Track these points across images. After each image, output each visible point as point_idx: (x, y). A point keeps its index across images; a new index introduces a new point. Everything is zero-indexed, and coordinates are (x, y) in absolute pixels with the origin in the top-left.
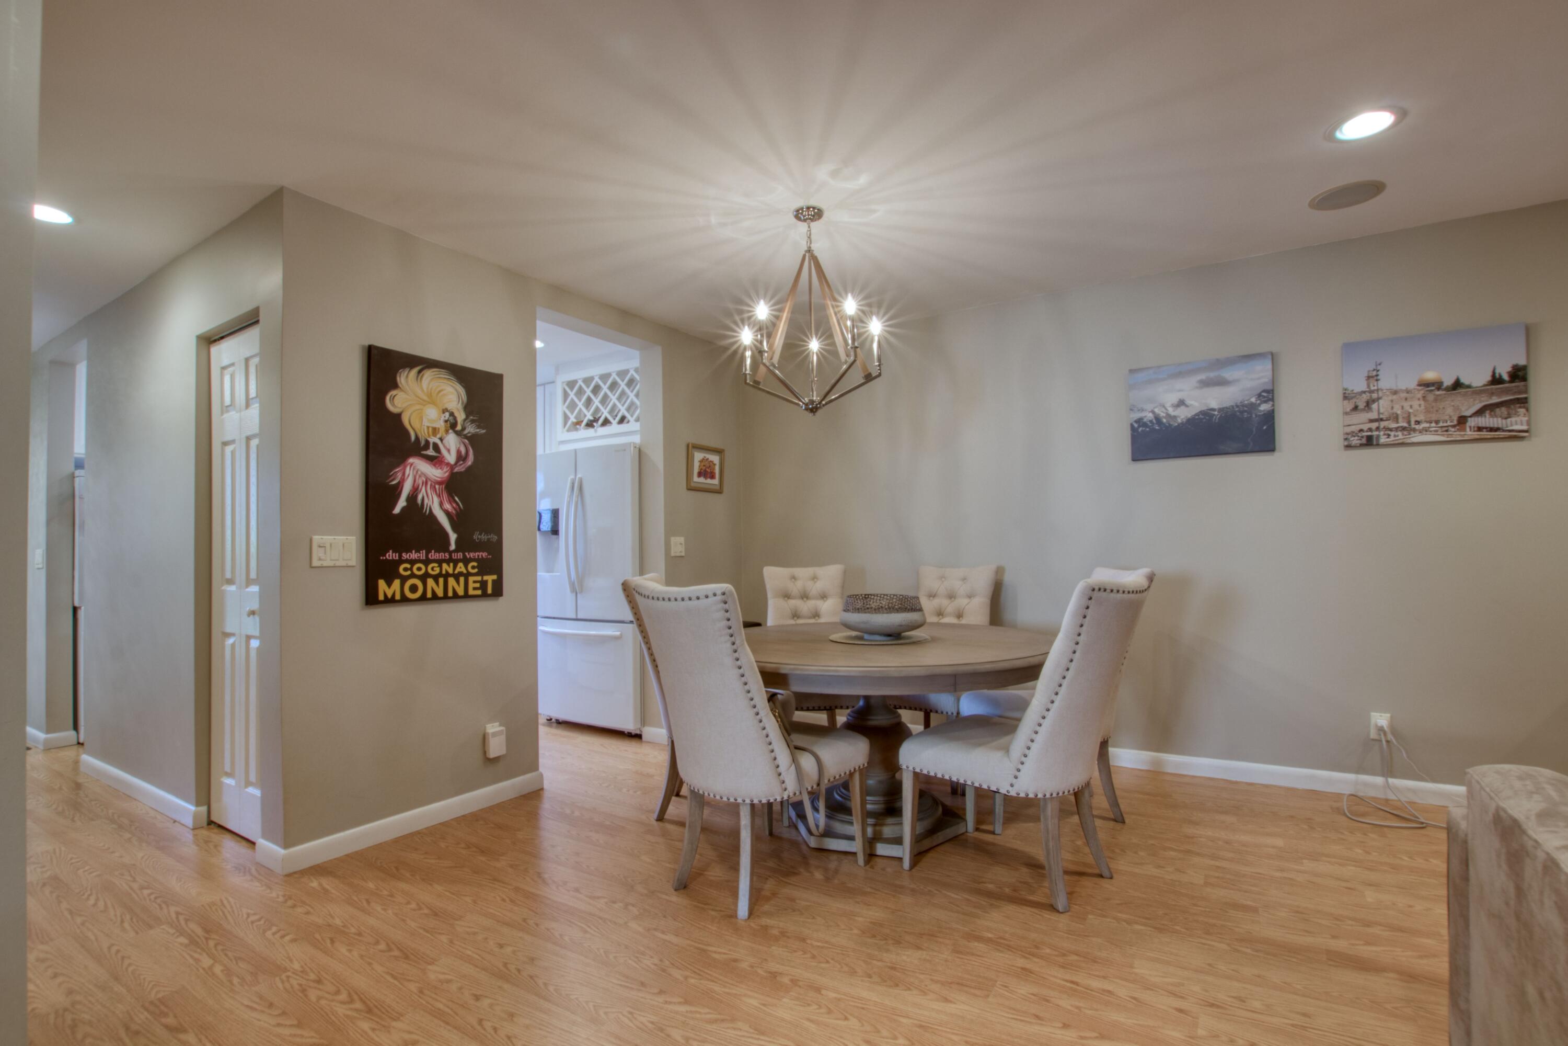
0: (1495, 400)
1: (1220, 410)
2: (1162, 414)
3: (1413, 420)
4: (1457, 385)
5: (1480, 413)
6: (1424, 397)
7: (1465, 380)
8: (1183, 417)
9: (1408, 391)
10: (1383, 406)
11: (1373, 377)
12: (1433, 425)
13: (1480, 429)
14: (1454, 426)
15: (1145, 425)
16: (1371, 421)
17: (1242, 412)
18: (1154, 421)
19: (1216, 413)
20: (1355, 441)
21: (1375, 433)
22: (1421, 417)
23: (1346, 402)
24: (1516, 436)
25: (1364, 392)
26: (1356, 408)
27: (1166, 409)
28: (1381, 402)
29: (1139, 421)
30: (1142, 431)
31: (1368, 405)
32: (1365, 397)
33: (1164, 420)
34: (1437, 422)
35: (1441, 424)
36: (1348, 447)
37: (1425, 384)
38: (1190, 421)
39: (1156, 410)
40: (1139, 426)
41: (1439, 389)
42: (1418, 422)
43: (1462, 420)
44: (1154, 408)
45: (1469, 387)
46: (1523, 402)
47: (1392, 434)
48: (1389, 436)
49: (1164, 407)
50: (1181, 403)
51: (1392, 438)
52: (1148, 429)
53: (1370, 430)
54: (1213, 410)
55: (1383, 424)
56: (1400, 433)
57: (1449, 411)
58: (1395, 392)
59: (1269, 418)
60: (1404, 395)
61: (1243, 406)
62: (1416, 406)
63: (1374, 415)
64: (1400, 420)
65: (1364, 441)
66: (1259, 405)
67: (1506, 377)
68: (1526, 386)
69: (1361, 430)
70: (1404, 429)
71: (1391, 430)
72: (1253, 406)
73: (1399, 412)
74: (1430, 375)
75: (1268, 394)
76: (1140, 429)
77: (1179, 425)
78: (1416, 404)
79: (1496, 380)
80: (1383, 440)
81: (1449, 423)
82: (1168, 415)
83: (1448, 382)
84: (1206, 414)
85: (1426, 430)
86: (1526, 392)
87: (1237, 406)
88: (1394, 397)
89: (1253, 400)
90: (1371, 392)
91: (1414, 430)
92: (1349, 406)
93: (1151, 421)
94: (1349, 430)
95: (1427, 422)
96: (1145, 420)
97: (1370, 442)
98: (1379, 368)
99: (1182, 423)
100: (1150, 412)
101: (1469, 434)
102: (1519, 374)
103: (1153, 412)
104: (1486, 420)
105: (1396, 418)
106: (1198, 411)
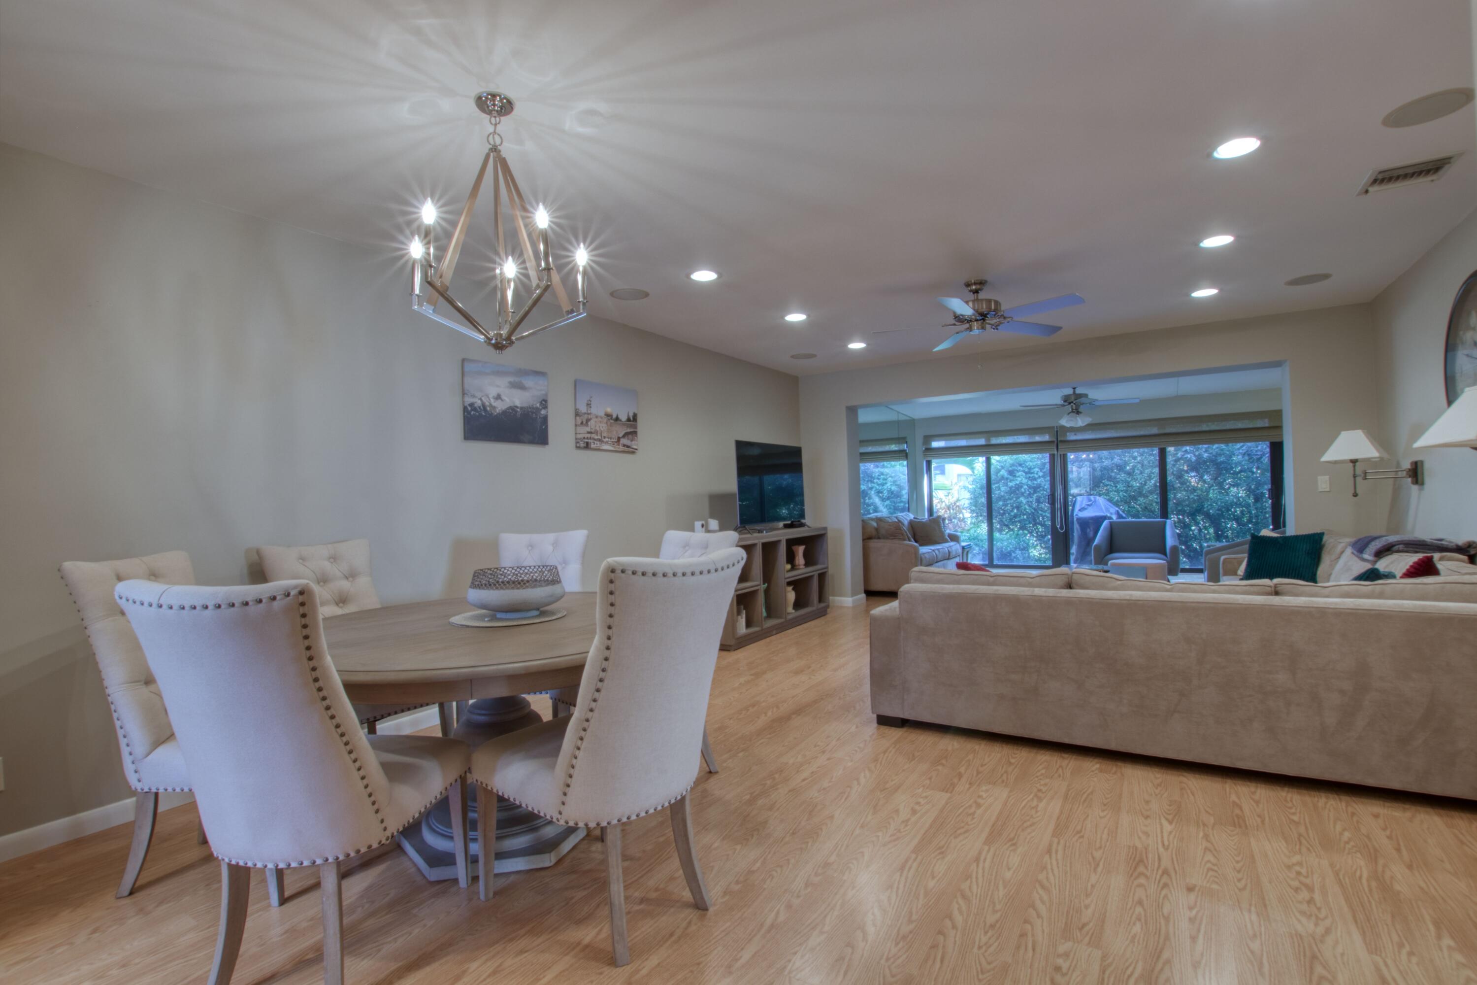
0: (629, 430)
1: (521, 408)
2: (487, 404)
3: (603, 435)
4: (617, 419)
5: (624, 436)
6: (607, 423)
7: (620, 417)
8: (499, 409)
9: (601, 418)
10: (592, 423)
11: (589, 405)
12: (610, 440)
13: (624, 446)
14: (616, 442)
15: (475, 409)
16: (589, 433)
17: (533, 413)
18: (482, 408)
19: (519, 410)
20: (582, 444)
21: (589, 441)
22: (605, 434)
23: (578, 418)
24: (633, 452)
25: (585, 413)
26: (582, 423)
27: (490, 400)
28: (592, 421)
29: (471, 405)
30: (474, 414)
31: (588, 420)
32: (586, 416)
33: (488, 409)
34: (611, 438)
35: (612, 440)
36: (578, 448)
37: (608, 415)
38: (504, 413)
39: (483, 398)
40: (472, 410)
41: (611, 419)
42: (605, 437)
43: (619, 439)
44: (483, 396)
45: (621, 420)
46: (635, 433)
47: (596, 442)
48: (594, 443)
49: (488, 397)
50: (498, 397)
51: (596, 445)
52: (477, 414)
53: (587, 438)
54: (517, 407)
55: (593, 435)
56: (598, 443)
57: (615, 433)
58: (597, 417)
59: (545, 419)
60: (600, 419)
61: (533, 408)
62: (603, 427)
63: (588, 429)
64: (599, 435)
65: (585, 445)
66: (541, 409)
67: (632, 419)
68: (636, 425)
69: (584, 438)
70: (599, 440)
71: (595, 439)
72: (538, 410)
73: (598, 429)
74: (609, 410)
75: (544, 403)
76: (472, 413)
77: (498, 414)
78: (605, 425)
79: (629, 420)
80: (592, 446)
81: (614, 440)
82: (491, 405)
83: (614, 416)
84: (513, 409)
85: (607, 442)
86: (636, 428)
87: (530, 408)
88: (597, 420)
89: (538, 405)
90: (588, 414)
91: (603, 441)
92: (579, 420)
93: (479, 407)
94: (579, 436)
95: (608, 438)
96: (476, 405)
97: (587, 446)
98: (591, 399)
99: (499, 414)
100: (479, 399)
101: (621, 448)
102: (635, 417)
103: (481, 399)
104: (624, 441)
105: (596, 432)
106: (509, 406)
